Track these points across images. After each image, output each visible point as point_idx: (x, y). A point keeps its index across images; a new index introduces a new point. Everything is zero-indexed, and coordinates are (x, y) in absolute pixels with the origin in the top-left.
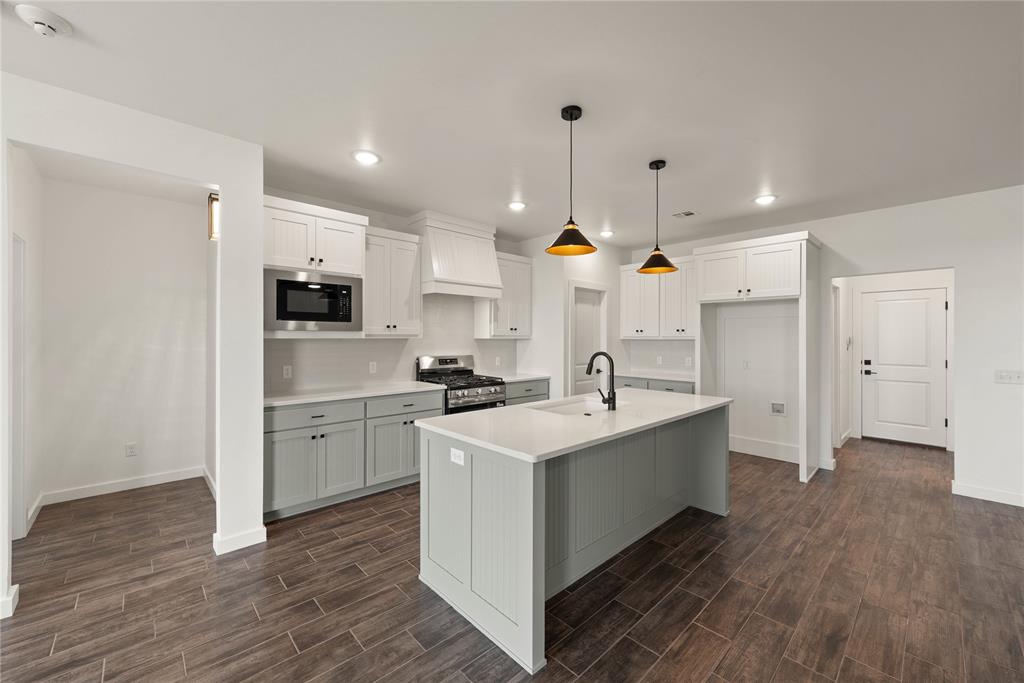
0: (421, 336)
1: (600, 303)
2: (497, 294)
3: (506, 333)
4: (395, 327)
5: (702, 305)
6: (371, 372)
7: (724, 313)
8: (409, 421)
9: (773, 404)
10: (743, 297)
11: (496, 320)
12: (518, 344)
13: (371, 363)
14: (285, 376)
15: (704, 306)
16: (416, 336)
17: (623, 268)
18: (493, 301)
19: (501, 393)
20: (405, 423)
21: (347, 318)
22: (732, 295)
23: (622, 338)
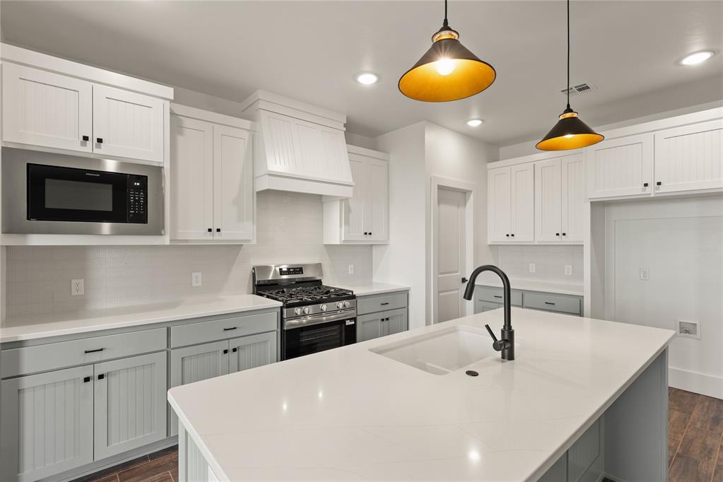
0: (254, 242)
1: (465, 205)
2: (347, 192)
3: (359, 238)
4: (218, 230)
5: (592, 203)
6: (194, 284)
7: (614, 214)
8: (231, 349)
9: (680, 323)
10: (651, 191)
11: (347, 222)
12: (375, 250)
13: (194, 275)
14: (74, 293)
15: (594, 204)
16: (249, 241)
17: (490, 165)
18: (344, 200)
19: (351, 308)
20: (226, 352)
21: (141, 218)
22: (636, 191)
23: (489, 243)
